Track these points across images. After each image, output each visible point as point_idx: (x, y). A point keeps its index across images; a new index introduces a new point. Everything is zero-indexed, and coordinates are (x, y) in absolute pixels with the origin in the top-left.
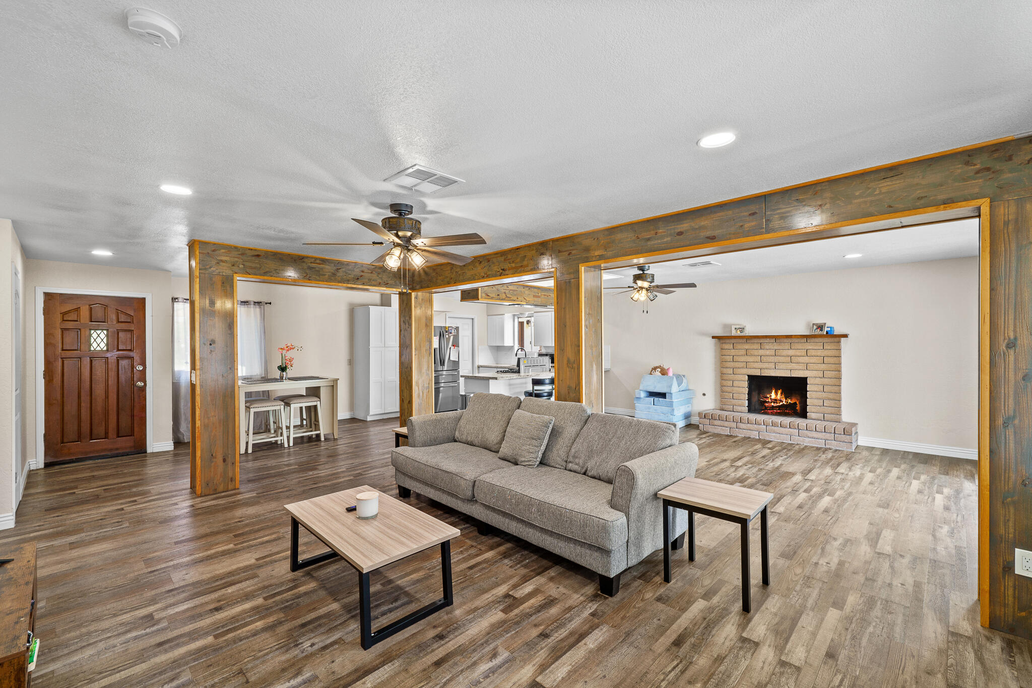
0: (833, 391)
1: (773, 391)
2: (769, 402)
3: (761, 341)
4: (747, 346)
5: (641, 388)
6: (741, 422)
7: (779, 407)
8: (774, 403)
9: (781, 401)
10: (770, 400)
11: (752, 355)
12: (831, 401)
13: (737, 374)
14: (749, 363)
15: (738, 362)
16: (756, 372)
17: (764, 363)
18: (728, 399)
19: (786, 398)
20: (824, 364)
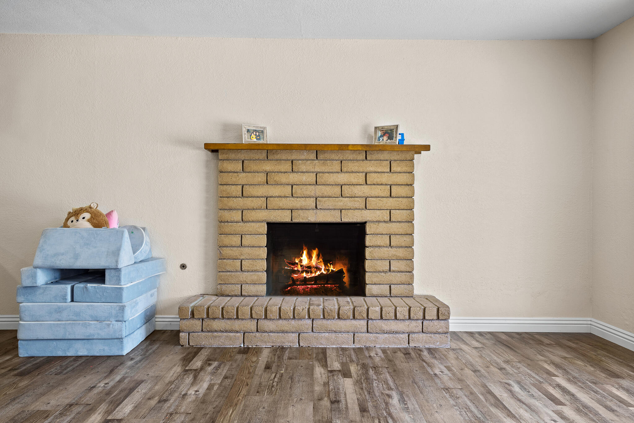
0: (403, 244)
1: (305, 252)
2: (298, 271)
3: (293, 157)
4: (268, 167)
5: (38, 261)
6: (266, 317)
7: (316, 279)
8: (307, 272)
9: (318, 269)
10: (300, 268)
11: (277, 184)
12: (401, 262)
13: (249, 222)
14: (272, 199)
15: (251, 197)
16: (284, 217)
17: (297, 197)
18: (232, 272)
19: (326, 262)
20: (391, 199)
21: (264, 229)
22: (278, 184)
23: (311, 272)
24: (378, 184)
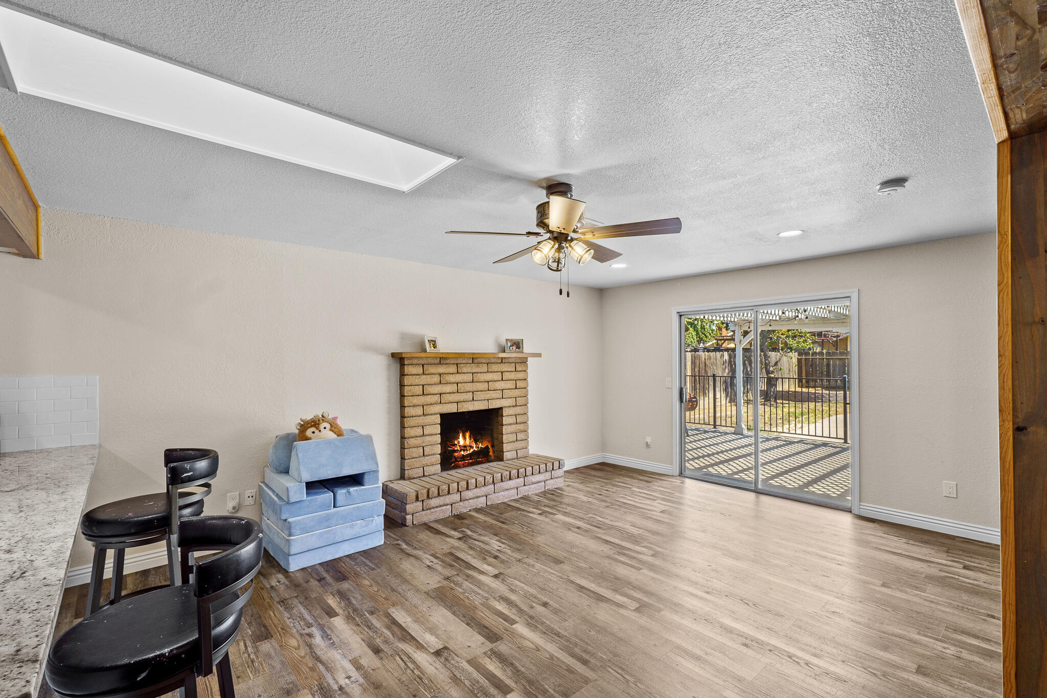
0: (523, 421)
1: (461, 435)
3: (458, 362)
4: (441, 369)
7: (470, 455)
8: (464, 450)
9: (471, 447)
10: (459, 449)
12: (522, 433)
13: (429, 415)
14: (444, 395)
15: (430, 394)
16: (452, 409)
17: (461, 393)
18: (416, 458)
19: (476, 441)
20: (516, 390)
21: (438, 419)
22: (448, 383)
23: (467, 451)
24: (509, 380)
